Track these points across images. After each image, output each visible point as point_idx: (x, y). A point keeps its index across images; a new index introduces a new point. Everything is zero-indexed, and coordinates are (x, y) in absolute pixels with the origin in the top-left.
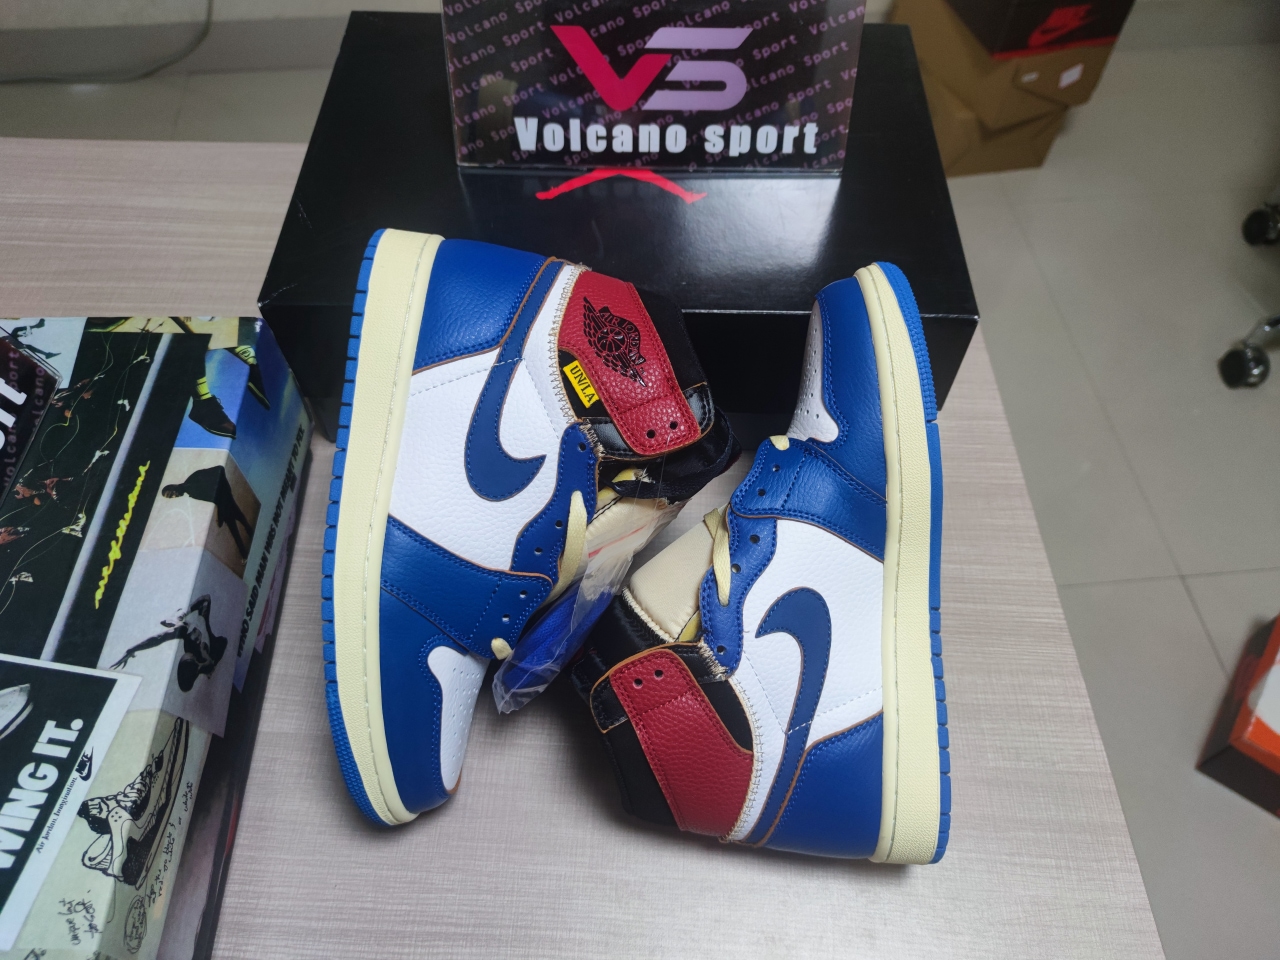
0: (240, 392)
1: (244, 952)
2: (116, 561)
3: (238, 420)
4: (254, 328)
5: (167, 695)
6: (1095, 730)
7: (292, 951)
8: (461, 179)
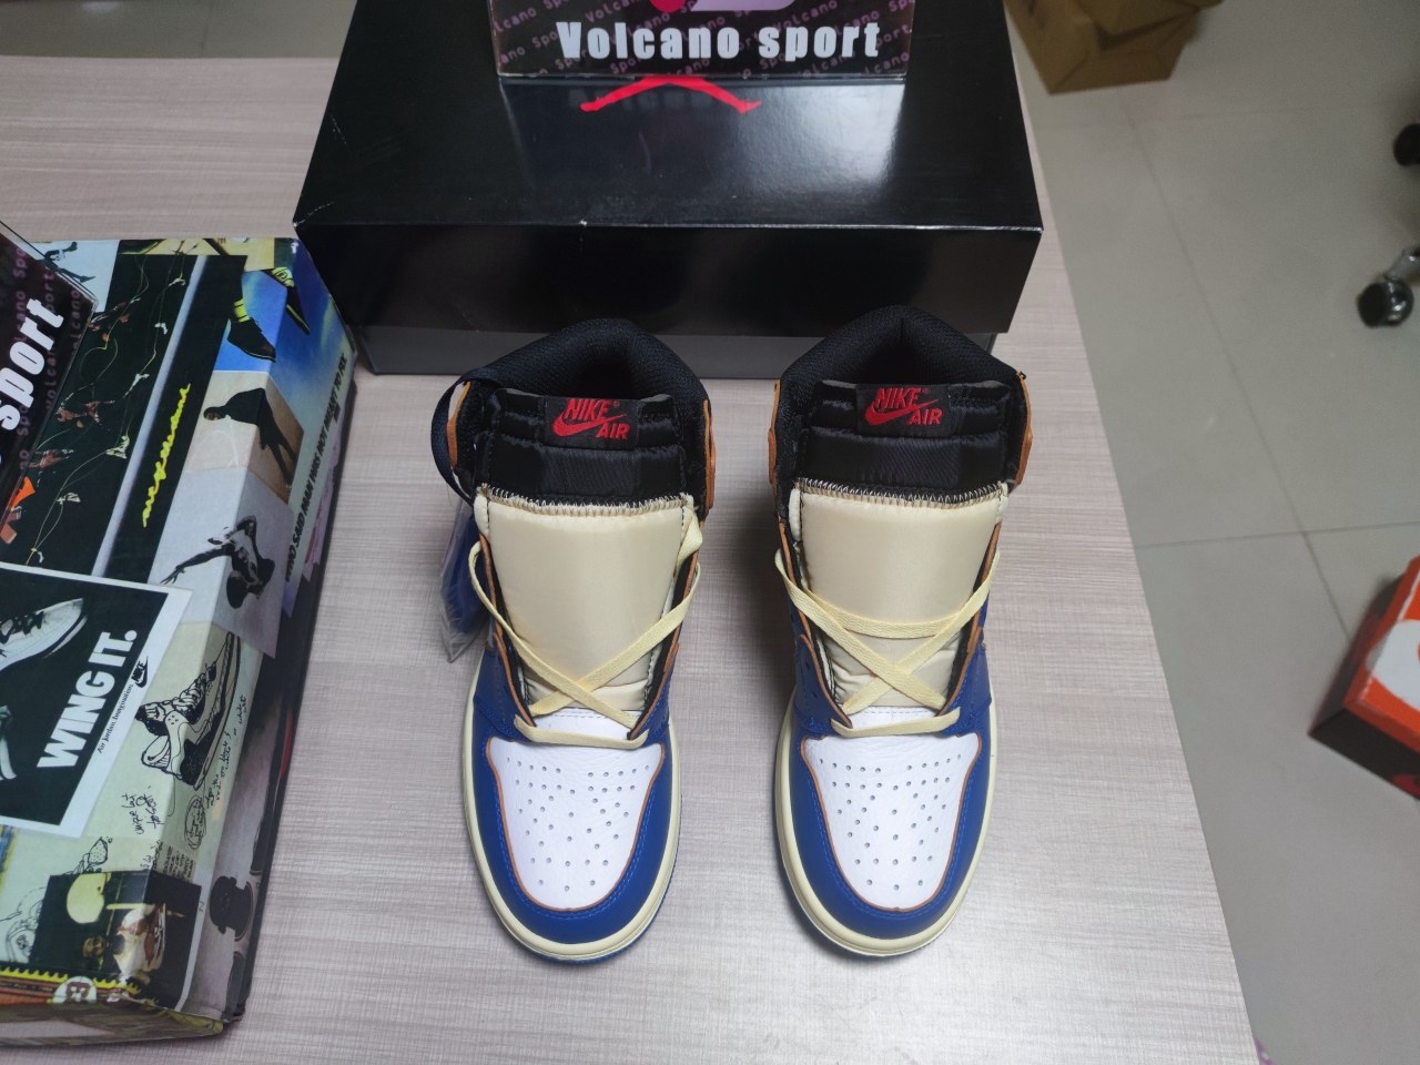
0: (279, 313)
1: (303, 866)
2: (161, 481)
3: (277, 344)
4: (291, 250)
5: (216, 610)
6: (1156, 657)
7: (349, 866)
8: (502, 90)
